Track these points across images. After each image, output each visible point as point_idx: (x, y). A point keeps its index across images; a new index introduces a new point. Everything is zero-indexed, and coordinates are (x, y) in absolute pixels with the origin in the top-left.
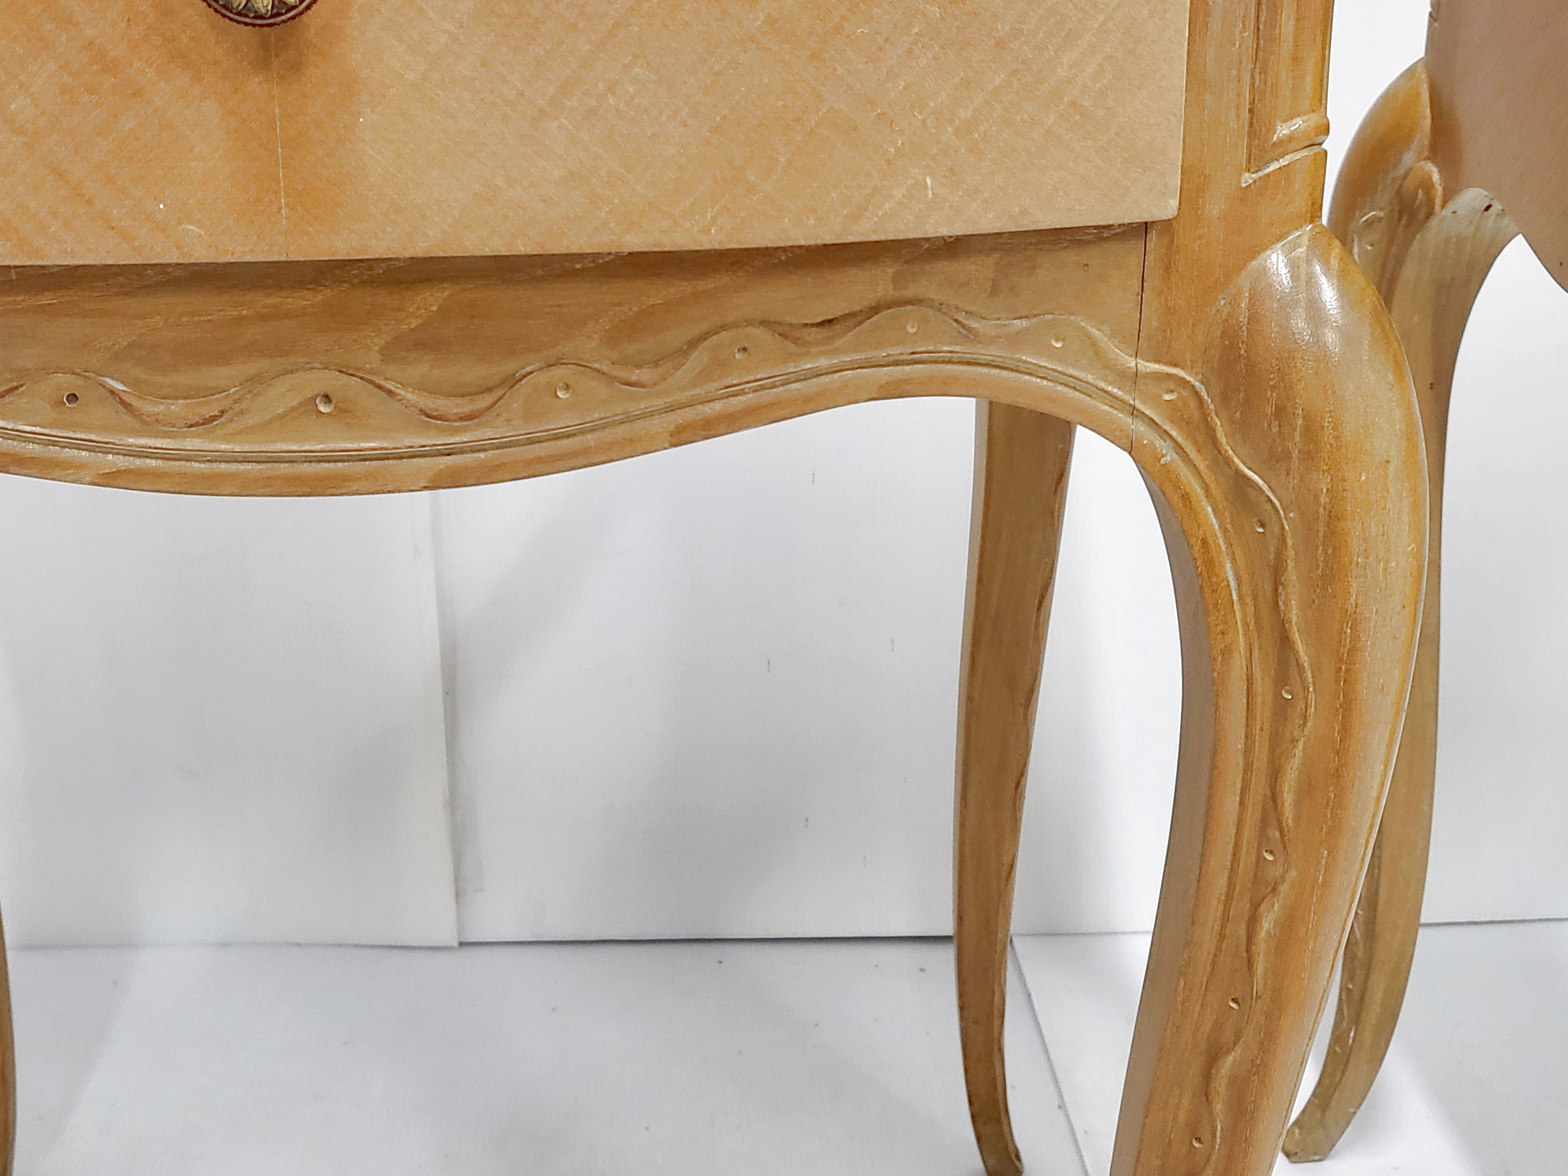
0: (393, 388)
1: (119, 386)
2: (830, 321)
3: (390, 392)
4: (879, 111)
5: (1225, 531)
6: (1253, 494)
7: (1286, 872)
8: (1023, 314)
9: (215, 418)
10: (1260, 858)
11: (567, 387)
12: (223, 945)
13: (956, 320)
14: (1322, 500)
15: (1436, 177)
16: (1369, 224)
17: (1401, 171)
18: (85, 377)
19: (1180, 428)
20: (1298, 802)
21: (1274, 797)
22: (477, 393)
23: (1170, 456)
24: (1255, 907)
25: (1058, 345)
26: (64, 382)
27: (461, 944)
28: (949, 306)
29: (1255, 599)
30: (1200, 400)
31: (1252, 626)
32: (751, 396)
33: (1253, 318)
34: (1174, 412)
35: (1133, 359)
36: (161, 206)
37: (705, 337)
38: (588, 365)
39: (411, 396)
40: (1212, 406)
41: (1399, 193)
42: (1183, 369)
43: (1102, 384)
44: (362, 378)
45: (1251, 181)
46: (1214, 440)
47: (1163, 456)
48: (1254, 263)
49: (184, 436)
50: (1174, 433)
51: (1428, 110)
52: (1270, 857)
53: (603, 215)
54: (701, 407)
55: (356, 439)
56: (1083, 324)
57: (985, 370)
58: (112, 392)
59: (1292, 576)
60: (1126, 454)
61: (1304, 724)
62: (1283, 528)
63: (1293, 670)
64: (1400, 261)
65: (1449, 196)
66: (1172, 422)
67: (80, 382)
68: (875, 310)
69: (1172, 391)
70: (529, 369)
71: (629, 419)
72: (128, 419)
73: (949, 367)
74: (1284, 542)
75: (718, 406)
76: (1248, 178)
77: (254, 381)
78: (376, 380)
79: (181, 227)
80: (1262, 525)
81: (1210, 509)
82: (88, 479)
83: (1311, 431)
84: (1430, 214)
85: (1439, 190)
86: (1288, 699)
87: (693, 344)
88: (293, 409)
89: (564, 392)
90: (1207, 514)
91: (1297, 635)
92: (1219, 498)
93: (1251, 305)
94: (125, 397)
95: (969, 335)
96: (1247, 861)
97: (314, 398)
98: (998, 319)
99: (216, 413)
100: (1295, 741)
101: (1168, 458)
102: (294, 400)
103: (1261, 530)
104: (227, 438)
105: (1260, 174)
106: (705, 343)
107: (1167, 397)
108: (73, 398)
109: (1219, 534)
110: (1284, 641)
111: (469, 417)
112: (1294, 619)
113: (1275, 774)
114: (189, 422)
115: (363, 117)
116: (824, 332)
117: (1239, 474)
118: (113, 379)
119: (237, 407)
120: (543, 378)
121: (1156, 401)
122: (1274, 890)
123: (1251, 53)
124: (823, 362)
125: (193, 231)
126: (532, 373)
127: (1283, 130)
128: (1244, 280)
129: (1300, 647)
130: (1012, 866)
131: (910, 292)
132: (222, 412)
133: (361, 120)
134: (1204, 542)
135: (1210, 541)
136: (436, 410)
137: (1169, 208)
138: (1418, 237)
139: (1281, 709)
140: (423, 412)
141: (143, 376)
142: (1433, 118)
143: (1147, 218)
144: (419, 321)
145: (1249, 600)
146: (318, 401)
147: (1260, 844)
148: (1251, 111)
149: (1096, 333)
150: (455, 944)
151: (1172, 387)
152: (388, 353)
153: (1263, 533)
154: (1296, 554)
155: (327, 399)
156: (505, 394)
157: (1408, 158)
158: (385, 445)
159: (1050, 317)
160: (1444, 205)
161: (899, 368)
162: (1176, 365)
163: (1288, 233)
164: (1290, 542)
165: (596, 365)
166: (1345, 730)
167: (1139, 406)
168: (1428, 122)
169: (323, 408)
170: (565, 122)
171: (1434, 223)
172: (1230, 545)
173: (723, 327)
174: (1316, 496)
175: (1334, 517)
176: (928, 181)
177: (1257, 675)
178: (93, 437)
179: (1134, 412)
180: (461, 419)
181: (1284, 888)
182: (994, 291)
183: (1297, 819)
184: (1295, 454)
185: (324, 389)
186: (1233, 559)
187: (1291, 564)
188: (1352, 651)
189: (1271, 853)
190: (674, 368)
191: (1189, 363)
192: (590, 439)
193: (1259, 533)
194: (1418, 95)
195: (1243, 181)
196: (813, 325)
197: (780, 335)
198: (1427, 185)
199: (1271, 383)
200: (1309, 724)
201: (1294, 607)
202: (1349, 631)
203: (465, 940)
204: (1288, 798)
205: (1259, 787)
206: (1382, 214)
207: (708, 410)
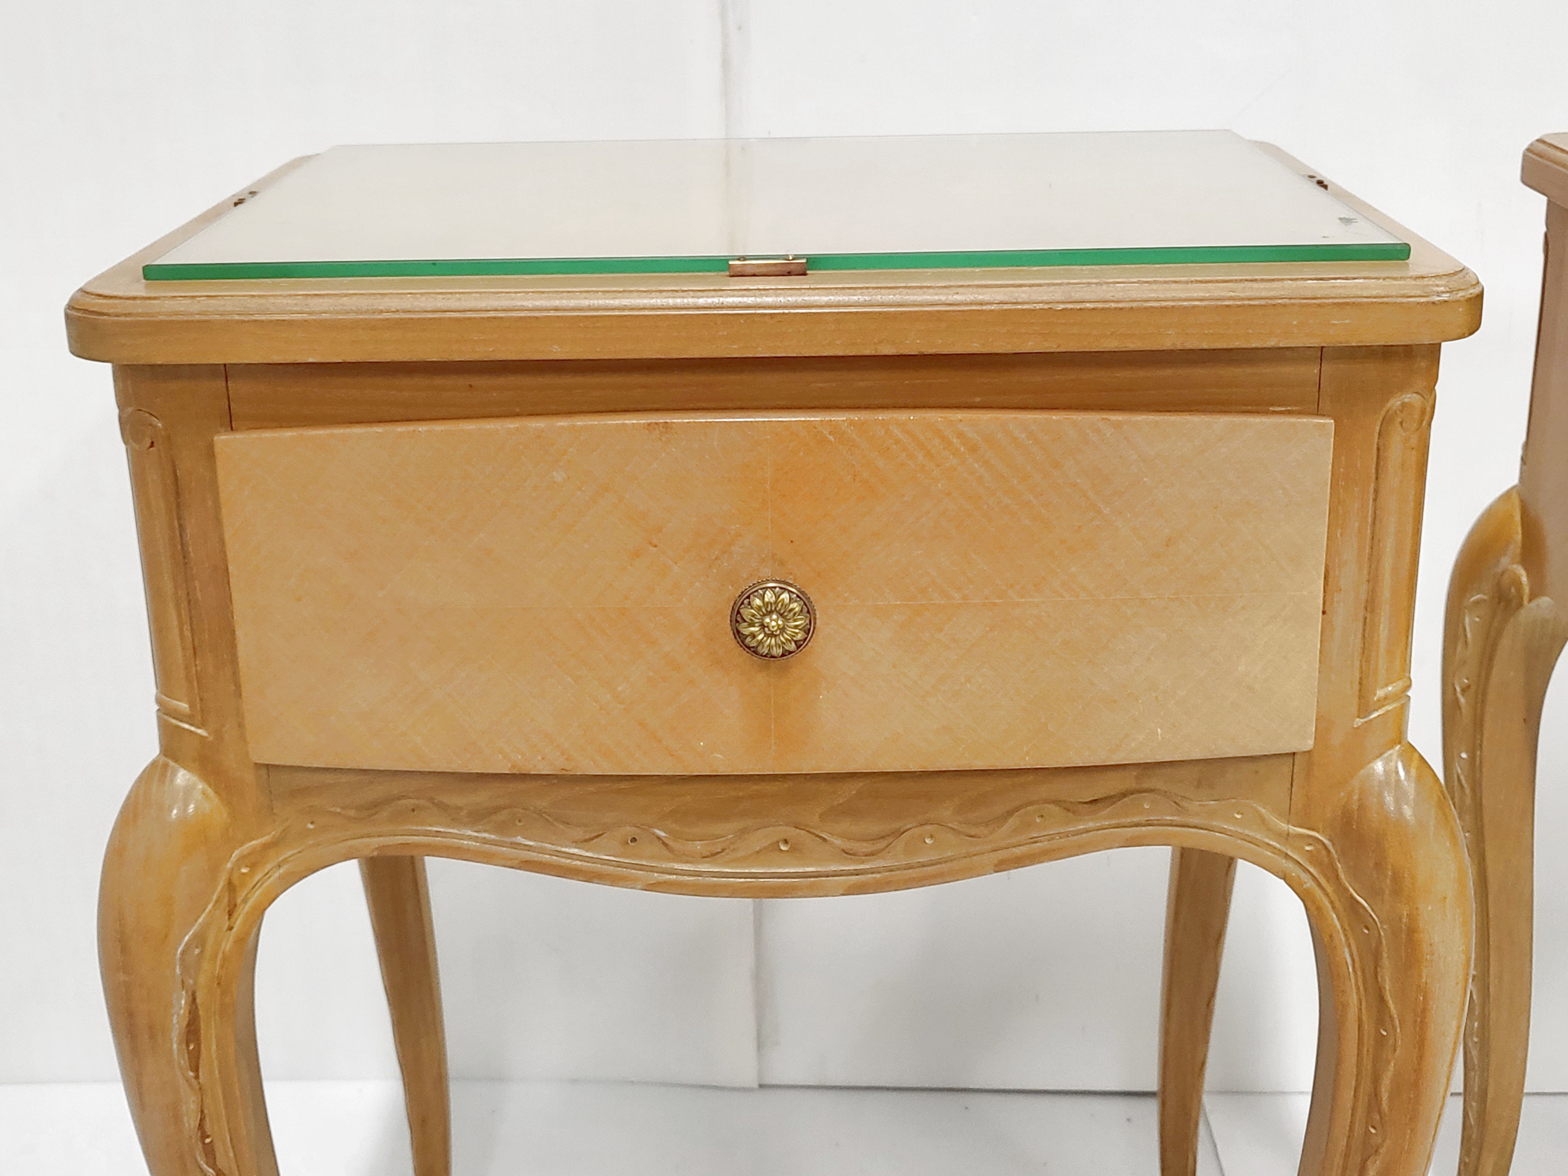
0: (827, 837)
1: (662, 834)
2: (1095, 800)
3: (824, 840)
4: (1129, 691)
5: (1344, 930)
6: (1361, 911)
7: (1383, 1141)
8: (1217, 799)
9: (718, 853)
10: (1367, 1132)
11: (932, 837)
12: (574, 1081)
13: (1175, 802)
14: (1404, 920)
15: (1524, 579)
16: (1477, 603)
17: (1499, 570)
18: (643, 829)
19: (1315, 866)
20: (1390, 1098)
21: (1376, 1094)
22: (876, 839)
23: (1310, 884)
24: (1364, 1162)
25: (1239, 816)
26: (629, 831)
27: (761, 1086)
28: (1170, 793)
29: (1363, 972)
30: (1329, 851)
31: (1361, 988)
32: (1046, 843)
33: (1361, 807)
34: (1312, 857)
35: (1286, 825)
36: (702, 744)
37: (1017, 809)
38: (946, 825)
39: (838, 842)
40: (1336, 856)
41: (1498, 584)
42: (1318, 832)
43: (1267, 840)
44: (808, 831)
45: (1360, 724)
46: (1337, 877)
47: (1305, 883)
48: (1362, 771)
49: (698, 863)
50: (1312, 870)
51: (1519, 530)
52: (1373, 1131)
53: (961, 749)
54: (1014, 849)
55: (803, 866)
56: (1255, 805)
57: (1193, 830)
58: (659, 838)
59: (1386, 962)
60: (1282, 881)
61: (1395, 1050)
62: (1379, 934)
63: (1387, 1019)
64: (1499, 633)
65: (1533, 596)
66: (1311, 863)
67: (639, 831)
68: (1124, 795)
69: (1310, 844)
70: (909, 826)
71: (968, 855)
72: (665, 852)
73: (1170, 828)
74: (1381, 943)
75: (1024, 849)
76: (1359, 722)
77: (744, 831)
78: (816, 832)
79: (712, 755)
80: (1367, 928)
81: (1335, 916)
82: (639, 887)
83: (1397, 878)
84: (1520, 605)
85: (1527, 590)
86: (1383, 1035)
87: (1010, 813)
88: (765, 848)
89: (929, 839)
90: (1333, 919)
91: (1389, 997)
92: (1341, 909)
93: (1360, 799)
94: (666, 841)
95: (1181, 810)
96: (1358, 1131)
97: (778, 842)
98: (1201, 801)
99: (720, 850)
100: (1389, 1062)
101: (1308, 885)
102: (766, 843)
103: (1366, 931)
104: (726, 864)
105: (1366, 719)
106: (1017, 814)
107: (1308, 848)
108: (634, 840)
109: (1341, 931)
110: (1382, 999)
111: (872, 854)
112: (1387, 988)
113: (1376, 1081)
114: (703, 855)
115: (822, 695)
116: (1092, 807)
117: (1352, 897)
118: (659, 829)
119: (732, 847)
120: (917, 831)
121: (1300, 850)
122: (1377, 1151)
123: (1360, 651)
124: (1091, 825)
125: (719, 757)
126: (911, 829)
127: (1380, 693)
128: (1355, 783)
129: (1391, 1005)
130: (1203, 1063)
131: (1146, 785)
132: (723, 850)
133: (821, 697)
134: (1331, 936)
135: (1334, 935)
136: (852, 850)
137: (1309, 744)
138: (1512, 620)
139: (1380, 1041)
140: (844, 851)
141: (677, 828)
142: (1523, 533)
143: (1294, 750)
144: (845, 799)
145: (1359, 973)
146: (780, 844)
147: (1367, 1123)
148: (1360, 683)
149: (1263, 811)
150: (756, 1086)
151: (1311, 843)
152: (823, 817)
153: (1368, 934)
154: (1388, 949)
155: (786, 842)
156: (893, 841)
157: (1505, 561)
158: (819, 869)
159: (1234, 801)
160: (1530, 601)
161: (1138, 828)
162: (1313, 830)
163: (1384, 753)
164: (1384, 942)
165: (950, 825)
166: (1421, 1057)
167: (1290, 853)
168: (1519, 537)
169: (783, 848)
170: (941, 698)
171: (1523, 611)
172: (1347, 939)
173: (1030, 804)
174: (1400, 919)
175: (1412, 931)
176: (1159, 730)
177: (1364, 1018)
178: (644, 863)
179: (1287, 856)
180: (866, 855)
181: (1382, 1151)
182: (1199, 786)
183: (1391, 1109)
184: (1387, 892)
185: (783, 836)
186: (1349, 946)
187: (1385, 955)
188: (1424, 1010)
189: (1374, 1128)
190: (998, 827)
191: (1321, 830)
192: (944, 867)
193: (1365, 933)
194: (1512, 516)
195: (1355, 723)
196: (1086, 803)
197: (1065, 809)
198: (1518, 585)
199: (1373, 848)
200: (1398, 1051)
201: (1387, 981)
202: (1421, 998)
203: (766, 1082)
204: (1385, 1096)
205: (1366, 1086)
206: (1486, 598)
207: (1018, 851)
